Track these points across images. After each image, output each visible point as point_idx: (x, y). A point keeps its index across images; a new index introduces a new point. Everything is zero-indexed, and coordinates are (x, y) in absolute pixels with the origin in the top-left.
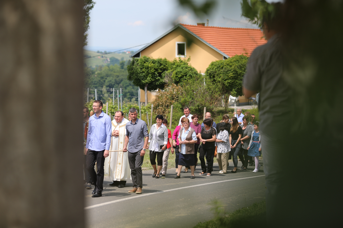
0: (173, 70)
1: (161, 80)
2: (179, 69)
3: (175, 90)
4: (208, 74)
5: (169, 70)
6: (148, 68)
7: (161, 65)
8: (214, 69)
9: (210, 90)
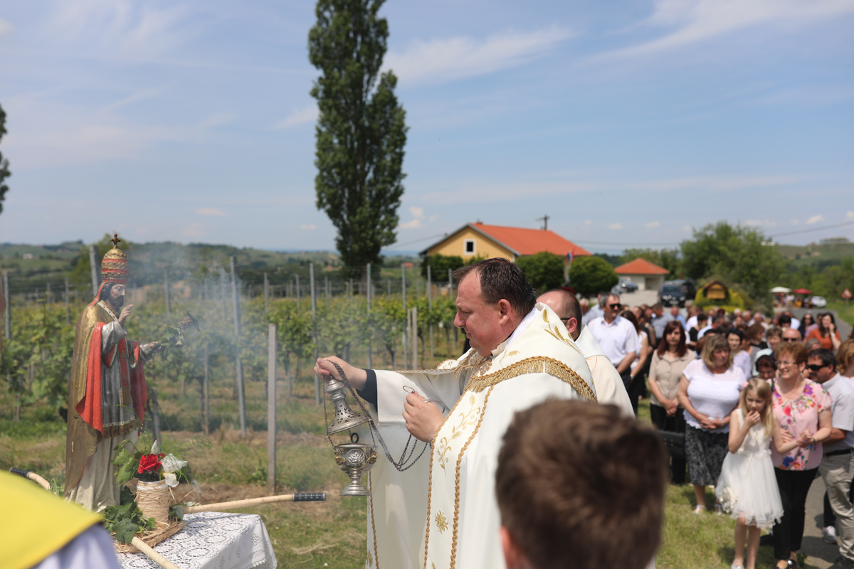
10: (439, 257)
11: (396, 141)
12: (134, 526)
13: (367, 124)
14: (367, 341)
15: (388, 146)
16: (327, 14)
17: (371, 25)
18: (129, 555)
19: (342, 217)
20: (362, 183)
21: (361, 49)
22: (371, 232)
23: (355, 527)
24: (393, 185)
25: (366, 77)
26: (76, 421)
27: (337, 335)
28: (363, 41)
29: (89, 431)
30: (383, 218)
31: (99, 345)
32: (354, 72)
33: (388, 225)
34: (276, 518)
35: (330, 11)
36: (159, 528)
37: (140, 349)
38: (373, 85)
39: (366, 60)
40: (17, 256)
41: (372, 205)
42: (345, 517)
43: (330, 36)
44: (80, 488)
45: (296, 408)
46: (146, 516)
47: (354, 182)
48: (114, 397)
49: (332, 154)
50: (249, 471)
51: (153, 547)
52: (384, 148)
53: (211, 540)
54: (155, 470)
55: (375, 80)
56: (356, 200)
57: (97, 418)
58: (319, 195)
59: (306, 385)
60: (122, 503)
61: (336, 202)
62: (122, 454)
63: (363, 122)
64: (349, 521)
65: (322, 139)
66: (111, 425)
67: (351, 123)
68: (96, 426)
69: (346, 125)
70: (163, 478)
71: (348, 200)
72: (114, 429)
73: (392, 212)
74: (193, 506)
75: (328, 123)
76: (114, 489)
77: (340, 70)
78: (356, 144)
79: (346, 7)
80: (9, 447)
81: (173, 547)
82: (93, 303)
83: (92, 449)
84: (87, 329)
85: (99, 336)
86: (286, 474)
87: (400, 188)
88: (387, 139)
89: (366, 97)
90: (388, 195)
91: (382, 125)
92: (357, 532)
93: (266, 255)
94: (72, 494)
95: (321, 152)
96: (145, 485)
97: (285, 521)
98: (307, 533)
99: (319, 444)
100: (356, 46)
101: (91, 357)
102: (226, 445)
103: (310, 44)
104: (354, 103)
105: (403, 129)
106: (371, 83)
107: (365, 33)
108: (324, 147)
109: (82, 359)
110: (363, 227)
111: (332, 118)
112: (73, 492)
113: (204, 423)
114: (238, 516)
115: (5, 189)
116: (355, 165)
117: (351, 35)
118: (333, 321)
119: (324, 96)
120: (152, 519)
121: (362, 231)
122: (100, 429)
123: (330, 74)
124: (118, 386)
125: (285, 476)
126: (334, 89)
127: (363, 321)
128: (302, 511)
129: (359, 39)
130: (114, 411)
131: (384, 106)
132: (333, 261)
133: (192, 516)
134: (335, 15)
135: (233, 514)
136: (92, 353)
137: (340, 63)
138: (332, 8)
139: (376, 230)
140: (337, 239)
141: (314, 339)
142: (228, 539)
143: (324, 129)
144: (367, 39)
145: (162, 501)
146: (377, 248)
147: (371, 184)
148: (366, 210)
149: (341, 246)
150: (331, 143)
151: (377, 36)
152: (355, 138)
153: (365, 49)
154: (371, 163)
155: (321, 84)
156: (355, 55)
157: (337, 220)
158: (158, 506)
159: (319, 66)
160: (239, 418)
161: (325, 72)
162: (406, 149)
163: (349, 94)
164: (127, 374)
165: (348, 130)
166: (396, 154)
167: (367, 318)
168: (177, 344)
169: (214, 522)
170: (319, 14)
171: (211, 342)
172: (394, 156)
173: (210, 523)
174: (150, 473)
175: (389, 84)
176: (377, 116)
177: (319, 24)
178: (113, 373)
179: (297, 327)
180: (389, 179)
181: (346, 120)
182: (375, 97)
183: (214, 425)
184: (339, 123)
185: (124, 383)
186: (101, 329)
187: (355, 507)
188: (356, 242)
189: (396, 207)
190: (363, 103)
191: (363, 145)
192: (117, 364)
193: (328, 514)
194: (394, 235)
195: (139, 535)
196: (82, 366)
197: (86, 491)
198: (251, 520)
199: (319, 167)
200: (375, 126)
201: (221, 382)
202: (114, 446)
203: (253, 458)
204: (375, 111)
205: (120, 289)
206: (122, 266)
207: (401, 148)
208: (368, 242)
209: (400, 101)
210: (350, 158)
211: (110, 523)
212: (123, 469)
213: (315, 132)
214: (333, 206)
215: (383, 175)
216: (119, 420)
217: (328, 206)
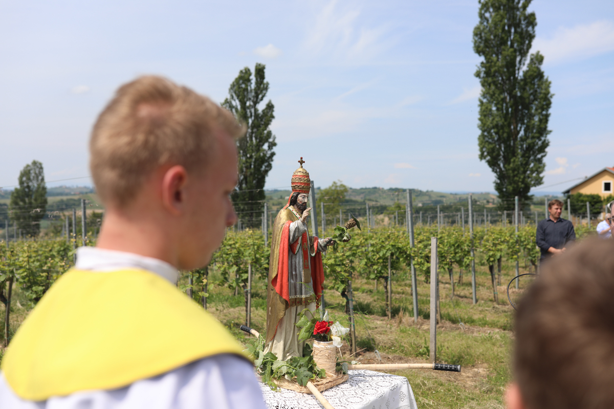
10: (580, 195)
11: (543, 105)
12: (310, 373)
13: (519, 94)
14: (515, 257)
15: (536, 110)
16: (487, 15)
17: (522, 18)
18: (305, 395)
19: (499, 165)
20: (515, 139)
21: (514, 38)
22: (522, 177)
23: (497, 400)
24: (540, 140)
25: (518, 59)
26: (272, 292)
27: (490, 250)
28: (516, 32)
29: (280, 300)
30: (532, 165)
31: (287, 237)
32: (508, 55)
33: (537, 170)
34: (433, 384)
35: (490, 12)
36: (328, 377)
37: (318, 242)
38: (524, 64)
39: (518, 46)
40: (281, 198)
41: (523, 156)
42: (489, 391)
43: (490, 30)
44: (275, 341)
45: (457, 304)
46: (319, 367)
47: (508, 139)
48: (298, 276)
49: (491, 119)
50: (417, 347)
51: (322, 392)
52: (533, 111)
53: (366, 391)
54: (326, 333)
55: (525, 60)
56: (510, 153)
57: (285, 291)
58: (481, 150)
59: (466, 288)
60: (304, 356)
61: (494, 154)
62: (303, 319)
63: (516, 93)
64: (493, 394)
65: (484, 108)
66: (296, 297)
67: (506, 94)
68: (284, 297)
69: (502, 96)
70: (331, 340)
71: (504, 153)
72: (298, 300)
73: (540, 161)
74: (356, 364)
75: (488, 96)
76: (298, 345)
77: (497, 55)
78: (510, 110)
79: (502, 7)
80: (262, 317)
81: (337, 393)
82: (285, 207)
83: (281, 314)
84: (280, 226)
85: (287, 230)
86: (445, 352)
87: (547, 142)
88: (535, 105)
89: (518, 73)
90: (537, 147)
91: (531, 94)
92: (498, 403)
93: (443, 196)
94: (270, 345)
95: (483, 118)
96: (319, 344)
97: (441, 387)
98: (457, 399)
99: (473, 332)
100: (510, 36)
101: (282, 245)
102: (402, 327)
103: (474, 38)
104: (509, 79)
105: (549, 95)
106: (522, 63)
107: (517, 25)
108: (485, 113)
109: (276, 247)
110: (516, 172)
111: (491, 92)
112: (270, 344)
113: (388, 311)
114: (390, 376)
116: (509, 126)
117: (506, 28)
118: (487, 241)
119: (485, 75)
120: (323, 370)
121: (514, 176)
122: (287, 299)
123: (490, 59)
124: (301, 269)
125: (444, 354)
126: (493, 70)
127: (511, 241)
128: (455, 382)
129: (513, 30)
130: (298, 287)
131: (533, 79)
132: (494, 199)
133: (356, 372)
134: (493, 14)
135: (386, 374)
136: (282, 243)
137: (498, 50)
138: (491, 10)
139: (527, 175)
140: (495, 182)
141: (472, 253)
142: (378, 393)
143: (485, 101)
144: (519, 30)
145: (331, 357)
146: (527, 188)
147: (522, 140)
148: (519, 159)
149: (499, 187)
150: (491, 110)
151: (527, 26)
152: (509, 105)
153: (518, 36)
154: (523, 123)
155: (482, 67)
156: (509, 43)
157: (495, 168)
158: (328, 361)
159: (481, 54)
160: (413, 309)
161: (486, 58)
162: (551, 111)
163: (504, 72)
164: (308, 261)
165: (504, 100)
166: (543, 115)
167: (515, 239)
168: (344, 239)
169: (371, 378)
170: (481, 16)
171: (393, 251)
172: (541, 117)
173: (368, 379)
174: (322, 335)
175: (537, 62)
176: (528, 88)
177: (481, 23)
178: (298, 259)
179: (458, 243)
180: (537, 135)
181: (502, 92)
182: (525, 73)
183: (395, 312)
184: (496, 95)
185: (305, 267)
186: (289, 226)
187: (498, 384)
188: (510, 184)
189: (542, 157)
190: (515, 79)
191: (516, 110)
192: (301, 252)
193: (476, 387)
194: (542, 179)
195: (312, 381)
196: (276, 252)
197: (279, 344)
198: (399, 380)
199: (481, 129)
200: (526, 95)
201: (403, 283)
202: (298, 313)
203: (421, 339)
204: (526, 84)
205: (304, 197)
206: (305, 181)
207: (547, 111)
208: (520, 184)
209: (546, 75)
210: (506, 120)
211: (293, 369)
212: (303, 330)
213: (479, 103)
214: (492, 157)
215: (532, 132)
216: (301, 294)
217: (488, 158)
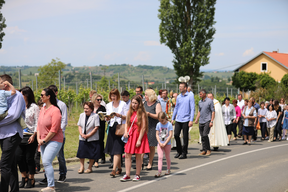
0: (260, 79)
1: (253, 86)
2: (264, 79)
3: (262, 91)
4: (283, 82)
5: (258, 79)
6: (244, 78)
7: (252, 76)
8: (287, 78)
9: (284, 91)
24: (208, 28)
73: (208, 44)
87: (213, 30)
90: (205, 34)
95: (162, 9)
108: (164, 6)
115: (3, 34)
146: (198, 67)
162: (215, 6)
166: (210, 9)
180: (205, 25)
189: (210, 42)
194: (208, 59)
199: (161, 19)
214: (170, 41)
217: (167, 41)
